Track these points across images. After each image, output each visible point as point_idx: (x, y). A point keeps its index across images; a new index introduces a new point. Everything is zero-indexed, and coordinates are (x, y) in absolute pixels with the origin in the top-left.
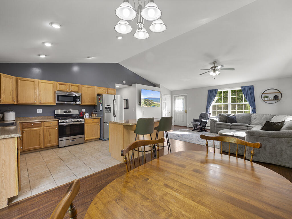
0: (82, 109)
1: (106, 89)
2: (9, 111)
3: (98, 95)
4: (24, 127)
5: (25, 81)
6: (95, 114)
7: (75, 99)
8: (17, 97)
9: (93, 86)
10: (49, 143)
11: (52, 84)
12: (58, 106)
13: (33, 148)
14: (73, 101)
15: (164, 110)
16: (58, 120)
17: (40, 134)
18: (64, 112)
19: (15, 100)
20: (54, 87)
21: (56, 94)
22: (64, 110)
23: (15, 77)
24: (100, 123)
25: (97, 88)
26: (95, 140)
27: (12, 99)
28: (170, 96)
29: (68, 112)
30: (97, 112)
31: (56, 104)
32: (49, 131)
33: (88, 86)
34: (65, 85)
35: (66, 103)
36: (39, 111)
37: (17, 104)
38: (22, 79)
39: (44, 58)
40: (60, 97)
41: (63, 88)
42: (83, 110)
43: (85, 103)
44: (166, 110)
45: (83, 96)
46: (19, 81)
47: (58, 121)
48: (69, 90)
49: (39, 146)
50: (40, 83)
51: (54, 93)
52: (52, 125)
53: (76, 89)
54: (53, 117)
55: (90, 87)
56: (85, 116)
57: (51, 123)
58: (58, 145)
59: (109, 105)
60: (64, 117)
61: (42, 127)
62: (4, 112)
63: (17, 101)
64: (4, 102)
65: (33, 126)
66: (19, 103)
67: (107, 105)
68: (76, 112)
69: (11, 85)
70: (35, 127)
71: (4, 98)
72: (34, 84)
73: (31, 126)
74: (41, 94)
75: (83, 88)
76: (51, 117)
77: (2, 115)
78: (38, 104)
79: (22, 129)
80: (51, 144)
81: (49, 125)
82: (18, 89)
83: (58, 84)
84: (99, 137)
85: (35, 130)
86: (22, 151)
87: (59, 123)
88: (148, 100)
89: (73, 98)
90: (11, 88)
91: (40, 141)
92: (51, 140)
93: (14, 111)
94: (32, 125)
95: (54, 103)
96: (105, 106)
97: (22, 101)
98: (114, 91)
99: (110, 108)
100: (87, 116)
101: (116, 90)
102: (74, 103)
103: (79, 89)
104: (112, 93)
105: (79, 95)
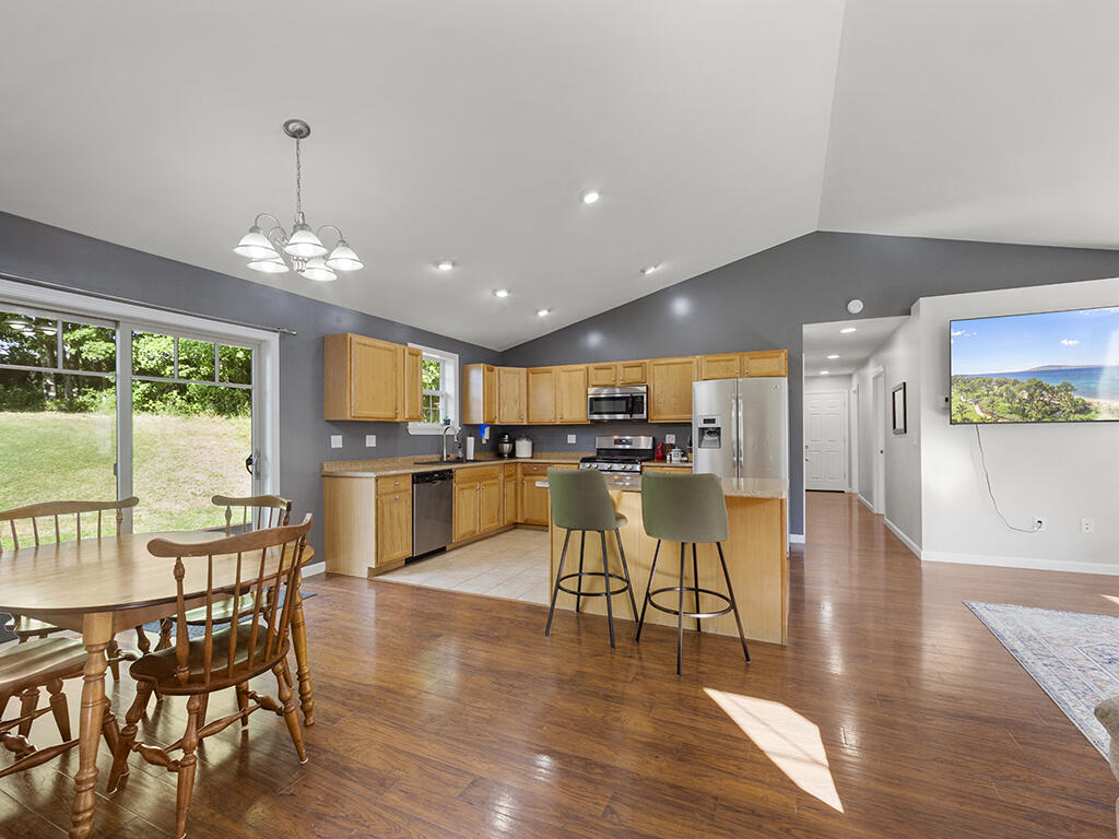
0: (667, 436)
1: (737, 358)
2: (520, 438)
4: (525, 472)
5: (541, 372)
7: (633, 404)
8: (527, 409)
9: (686, 356)
12: (597, 426)
14: (624, 410)
16: (578, 462)
18: (616, 442)
19: (525, 416)
20: (586, 377)
21: (587, 395)
22: (614, 437)
25: (701, 360)
27: (518, 415)
29: (626, 444)
31: (591, 421)
33: (670, 360)
34: (610, 368)
36: (572, 439)
37: (528, 424)
38: (536, 371)
39: (546, 316)
40: (595, 404)
43: (663, 417)
45: (656, 392)
47: (579, 465)
48: (617, 381)
53: (634, 374)
55: (677, 360)
56: (668, 457)
59: (713, 421)
60: (626, 458)
62: (513, 439)
63: (529, 419)
64: (504, 421)
65: (538, 472)
66: (531, 422)
67: (706, 421)
68: (645, 443)
69: (517, 386)
70: (540, 475)
71: (503, 414)
77: (511, 445)
82: (530, 393)
86: (522, 522)
88: (1040, 386)
89: (624, 402)
90: (517, 392)
93: (530, 439)
94: (535, 470)
95: (588, 420)
96: (698, 424)
97: (536, 419)
98: (778, 362)
99: (717, 432)
100: (675, 456)
101: (783, 355)
102: (628, 417)
103: (644, 375)
104: (766, 371)
105: (639, 392)
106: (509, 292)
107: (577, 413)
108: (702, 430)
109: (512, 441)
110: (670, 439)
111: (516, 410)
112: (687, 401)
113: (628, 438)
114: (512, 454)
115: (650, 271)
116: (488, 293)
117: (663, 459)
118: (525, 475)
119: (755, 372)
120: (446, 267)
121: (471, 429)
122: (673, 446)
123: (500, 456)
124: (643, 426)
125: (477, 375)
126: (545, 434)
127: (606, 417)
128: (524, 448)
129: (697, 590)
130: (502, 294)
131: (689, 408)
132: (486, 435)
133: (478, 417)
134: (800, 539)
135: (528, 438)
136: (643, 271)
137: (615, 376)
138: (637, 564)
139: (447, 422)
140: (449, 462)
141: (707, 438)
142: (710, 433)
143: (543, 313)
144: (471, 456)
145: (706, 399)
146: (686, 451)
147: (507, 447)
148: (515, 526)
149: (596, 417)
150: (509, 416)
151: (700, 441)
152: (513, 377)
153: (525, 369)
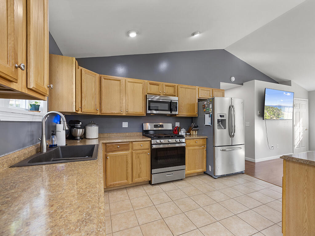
1: (211, 89)
2: (91, 124)
3: (200, 100)
4: (108, 150)
5: (110, 79)
6: (195, 131)
8: (100, 104)
9: (192, 85)
10: (139, 177)
11: (141, 84)
12: (148, 117)
13: (119, 184)
14: (167, 109)
15: (298, 125)
16: (150, 139)
17: (127, 162)
18: (155, 126)
19: (98, 108)
20: (144, 88)
21: (146, 99)
22: (154, 124)
23: (99, 75)
24: (206, 146)
25: (199, 88)
26: (199, 174)
27: (94, 107)
28: (307, 100)
29: (159, 127)
30: (197, 127)
31: (147, 114)
32: (138, 157)
33: (187, 86)
34: (158, 85)
36: (125, 125)
37: (100, 114)
38: (106, 78)
40: (151, 104)
41: (154, 89)
42: (177, 124)
44: (301, 126)
46: (103, 80)
47: (151, 141)
48: (162, 93)
49: (126, 181)
50: (127, 82)
51: (144, 98)
52: (143, 148)
53: (170, 90)
54: (141, 134)
57: (141, 144)
58: (150, 180)
61: (130, 151)
62: (86, 125)
63: (101, 110)
64: (85, 111)
65: (120, 149)
66: (102, 112)
68: (169, 126)
69: (93, 86)
70: (122, 150)
71: (85, 106)
72: (120, 84)
73: (117, 149)
74: (128, 99)
75: (180, 89)
76: (139, 134)
77: (84, 130)
78: (124, 114)
79: (106, 153)
80: (141, 178)
81: (140, 147)
82: (102, 92)
83: (148, 83)
84: (204, 169)
85: (121, 155)
86: (105, 188)
87: (151, 144)
89: (167, 105)
90: (94, 89)
91: (127, 173)
92: (141, 172)
93: (97, 125)
94: (118, 147)
95: (144, 113)
97: (107, 110)
102: (169, 113)
103: (175, 91)
105: (175, 99)
107: (138, 108)
108: (219, 121)
109: (84, 127)
111: (93, 103)
113: (161, 124)
118: (108, 152)
123: (72, 138)
127: (155, 112)
128: (93, 132)
137: (161, 90)
147: (80, 132)
150: (89, 108)
152: (91, 77)
153: (97, 75)
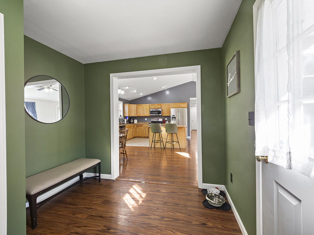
1: (178, 104)
7: (159, 112)
9: (169, 103)
10: (145, 135)
17: (142, 130)
18: (155, 120)
20: (149, 107)
25: (172, 104)
33: (166, 104)
35: (154, 115)
36: (146, 119)
40: (151, 112)
41: (153, 107)
43: (165, 115)
45: (163, 110)
50: (144, 105)
51: (149, 110)
53: (159, 106)
59: (174, 116)
61: (143, 127)
67: (173, 116)
72: (142, 107)
78: (145, 116)
83: (151, 105)
89: (157, 112)
91: (142, 133)
95: (149, 115)
96: (172, 116)
97: (138, 115)
98: (185, 105)
99: (175, 118)
100: (167, 122)
101: (186, 104)
102: (158, 115)
103: (161, 107)
104: (184, 106)
105: (160, 110)
106: (136, 91)
107: (147, 114)
108: (172, 117)
109: (133, 120)
110: (166, 119)
111: (134, 113)
112: (170, 112)
113: (158, 119)
114: (133, 123)
115: (163, 87)
116: (132, 91)
117: (165, 123)
118: (137, 127)
119: (181, 107)
120: (127, 88)
121: (125, 117)
122: (167, 121)
123: (130, 123)
124: (161, 117)
125: (127, 106)
126: (140, 118)
128: (136, 121)
129: (173, 141)
130: (135, 91)
131: (170, 113)
132: (128, 119)
133: (127, 115)
134: (189, 137)
135: (137, 119)
136: (161, 87)
137: (155, 107)
138: (164, 138)
139: (121, 116)
140: (122, 124)
141: (173, 119)
142: (174, 118)
143: (141, 94)
144: (126, 123)
145: (173, 112)
146: (169, 121)
148: (135, 137)
149: (152, 115)
150: (133, 114)
151: (172, 119)
152: (134, 106)
153: (136, 105)
